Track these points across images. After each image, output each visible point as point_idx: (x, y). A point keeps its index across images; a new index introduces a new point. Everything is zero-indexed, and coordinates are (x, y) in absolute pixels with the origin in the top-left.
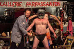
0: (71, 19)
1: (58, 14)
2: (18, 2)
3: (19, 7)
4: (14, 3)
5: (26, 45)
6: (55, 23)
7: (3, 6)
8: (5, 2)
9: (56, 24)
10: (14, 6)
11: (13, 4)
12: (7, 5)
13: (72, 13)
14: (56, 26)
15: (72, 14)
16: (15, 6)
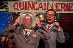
2: (66, 3)
3: (68, 12)
4: (59, 4)
7: (38, 10)
8: (42, 2)
10: (59, 10)
11: (57, 7)
12: (46, 8)
16: (62, 11)
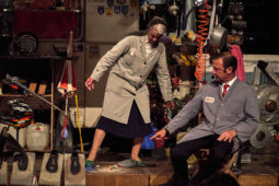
0: (238, 39)
1: (189, 20)
5: (58, 144)
6: (174, 56)
9: (180, 61)
13: (243, 20)
14: (179, 67)
15: (244, 23)
